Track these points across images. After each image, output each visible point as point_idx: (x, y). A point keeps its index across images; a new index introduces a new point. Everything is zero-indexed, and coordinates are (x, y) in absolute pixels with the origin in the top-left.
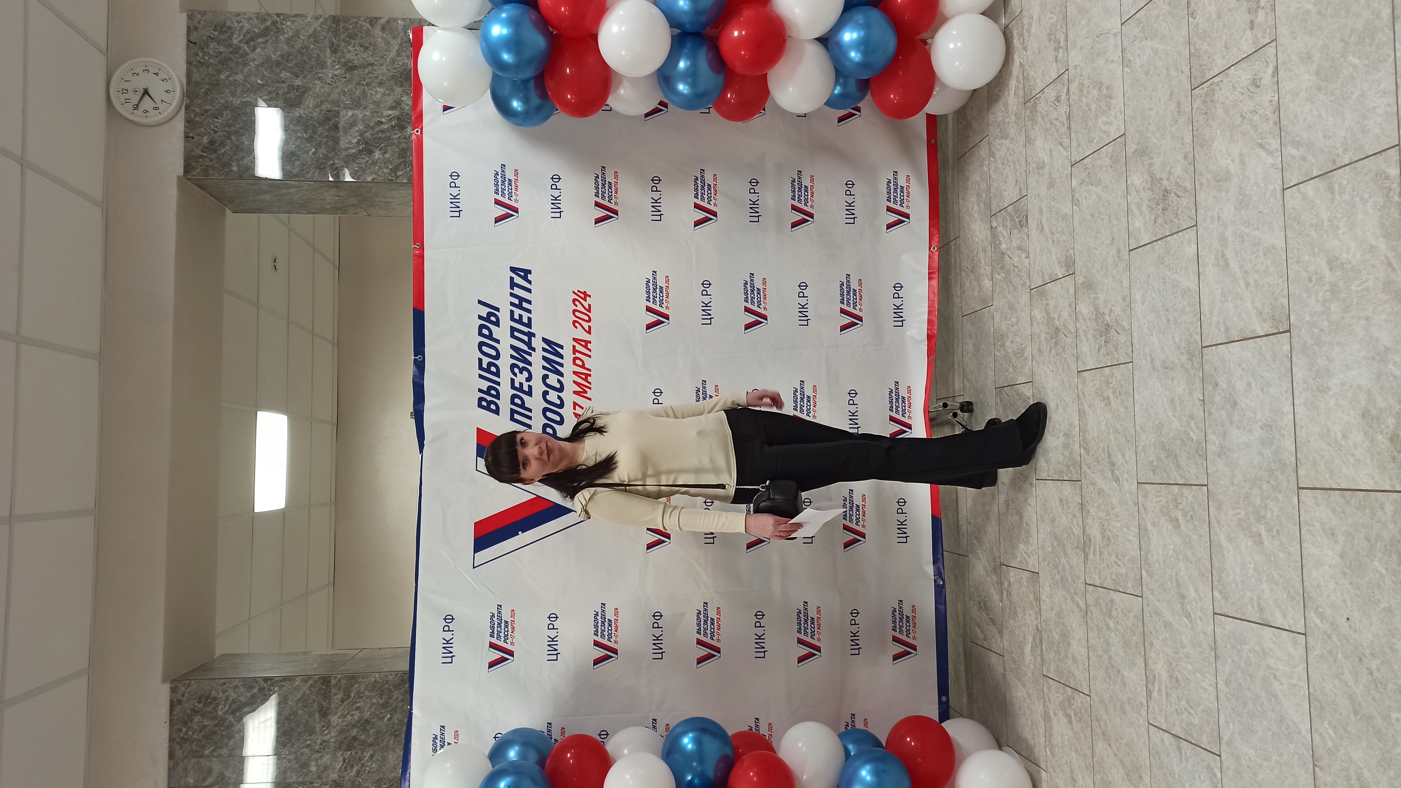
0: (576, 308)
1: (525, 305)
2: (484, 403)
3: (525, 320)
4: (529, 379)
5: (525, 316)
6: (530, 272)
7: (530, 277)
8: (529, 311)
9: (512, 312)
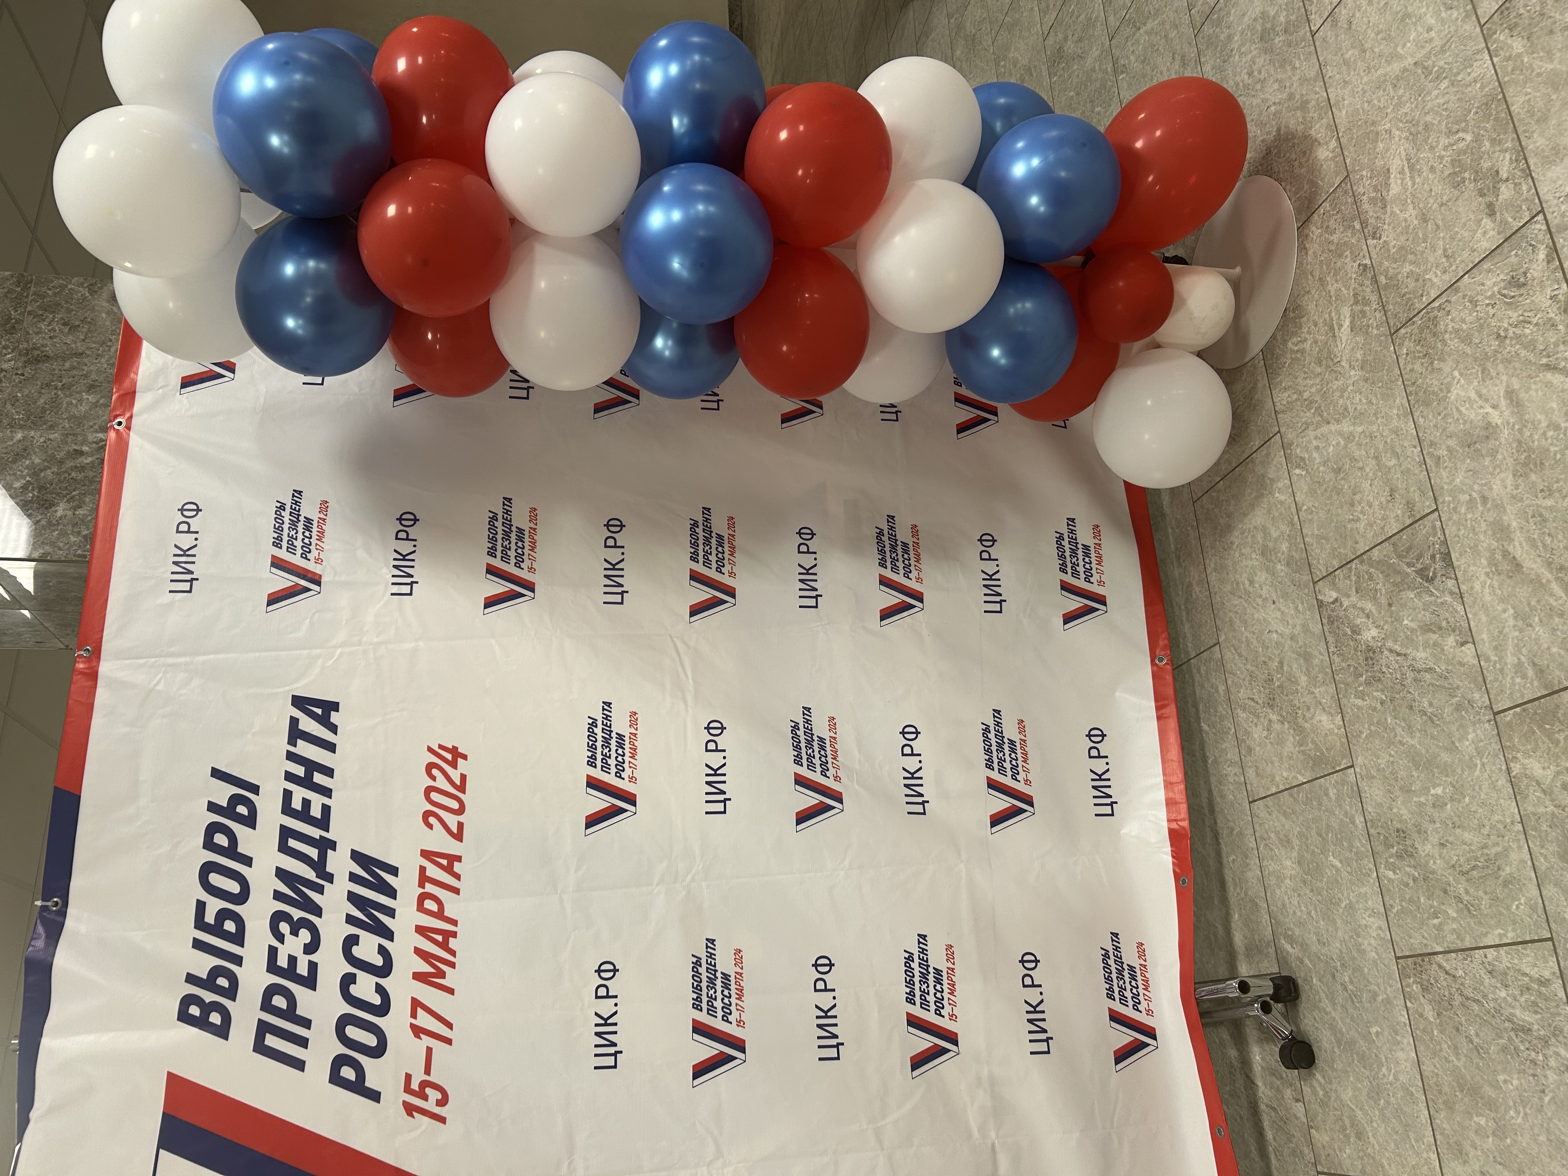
0: (431, 783)
1: (318, 778)
2: (195, 1011)
3: (316, 812)
4: (311, 948)
5: (317, 801)
6: (335, 706)
7: (334, 717)
8: (327, 792)
9: (288, 795)
